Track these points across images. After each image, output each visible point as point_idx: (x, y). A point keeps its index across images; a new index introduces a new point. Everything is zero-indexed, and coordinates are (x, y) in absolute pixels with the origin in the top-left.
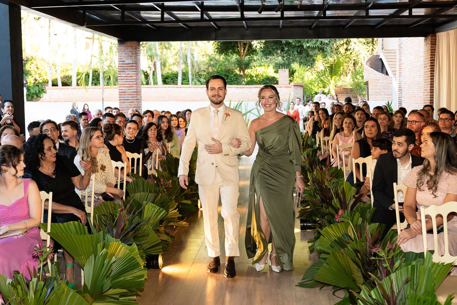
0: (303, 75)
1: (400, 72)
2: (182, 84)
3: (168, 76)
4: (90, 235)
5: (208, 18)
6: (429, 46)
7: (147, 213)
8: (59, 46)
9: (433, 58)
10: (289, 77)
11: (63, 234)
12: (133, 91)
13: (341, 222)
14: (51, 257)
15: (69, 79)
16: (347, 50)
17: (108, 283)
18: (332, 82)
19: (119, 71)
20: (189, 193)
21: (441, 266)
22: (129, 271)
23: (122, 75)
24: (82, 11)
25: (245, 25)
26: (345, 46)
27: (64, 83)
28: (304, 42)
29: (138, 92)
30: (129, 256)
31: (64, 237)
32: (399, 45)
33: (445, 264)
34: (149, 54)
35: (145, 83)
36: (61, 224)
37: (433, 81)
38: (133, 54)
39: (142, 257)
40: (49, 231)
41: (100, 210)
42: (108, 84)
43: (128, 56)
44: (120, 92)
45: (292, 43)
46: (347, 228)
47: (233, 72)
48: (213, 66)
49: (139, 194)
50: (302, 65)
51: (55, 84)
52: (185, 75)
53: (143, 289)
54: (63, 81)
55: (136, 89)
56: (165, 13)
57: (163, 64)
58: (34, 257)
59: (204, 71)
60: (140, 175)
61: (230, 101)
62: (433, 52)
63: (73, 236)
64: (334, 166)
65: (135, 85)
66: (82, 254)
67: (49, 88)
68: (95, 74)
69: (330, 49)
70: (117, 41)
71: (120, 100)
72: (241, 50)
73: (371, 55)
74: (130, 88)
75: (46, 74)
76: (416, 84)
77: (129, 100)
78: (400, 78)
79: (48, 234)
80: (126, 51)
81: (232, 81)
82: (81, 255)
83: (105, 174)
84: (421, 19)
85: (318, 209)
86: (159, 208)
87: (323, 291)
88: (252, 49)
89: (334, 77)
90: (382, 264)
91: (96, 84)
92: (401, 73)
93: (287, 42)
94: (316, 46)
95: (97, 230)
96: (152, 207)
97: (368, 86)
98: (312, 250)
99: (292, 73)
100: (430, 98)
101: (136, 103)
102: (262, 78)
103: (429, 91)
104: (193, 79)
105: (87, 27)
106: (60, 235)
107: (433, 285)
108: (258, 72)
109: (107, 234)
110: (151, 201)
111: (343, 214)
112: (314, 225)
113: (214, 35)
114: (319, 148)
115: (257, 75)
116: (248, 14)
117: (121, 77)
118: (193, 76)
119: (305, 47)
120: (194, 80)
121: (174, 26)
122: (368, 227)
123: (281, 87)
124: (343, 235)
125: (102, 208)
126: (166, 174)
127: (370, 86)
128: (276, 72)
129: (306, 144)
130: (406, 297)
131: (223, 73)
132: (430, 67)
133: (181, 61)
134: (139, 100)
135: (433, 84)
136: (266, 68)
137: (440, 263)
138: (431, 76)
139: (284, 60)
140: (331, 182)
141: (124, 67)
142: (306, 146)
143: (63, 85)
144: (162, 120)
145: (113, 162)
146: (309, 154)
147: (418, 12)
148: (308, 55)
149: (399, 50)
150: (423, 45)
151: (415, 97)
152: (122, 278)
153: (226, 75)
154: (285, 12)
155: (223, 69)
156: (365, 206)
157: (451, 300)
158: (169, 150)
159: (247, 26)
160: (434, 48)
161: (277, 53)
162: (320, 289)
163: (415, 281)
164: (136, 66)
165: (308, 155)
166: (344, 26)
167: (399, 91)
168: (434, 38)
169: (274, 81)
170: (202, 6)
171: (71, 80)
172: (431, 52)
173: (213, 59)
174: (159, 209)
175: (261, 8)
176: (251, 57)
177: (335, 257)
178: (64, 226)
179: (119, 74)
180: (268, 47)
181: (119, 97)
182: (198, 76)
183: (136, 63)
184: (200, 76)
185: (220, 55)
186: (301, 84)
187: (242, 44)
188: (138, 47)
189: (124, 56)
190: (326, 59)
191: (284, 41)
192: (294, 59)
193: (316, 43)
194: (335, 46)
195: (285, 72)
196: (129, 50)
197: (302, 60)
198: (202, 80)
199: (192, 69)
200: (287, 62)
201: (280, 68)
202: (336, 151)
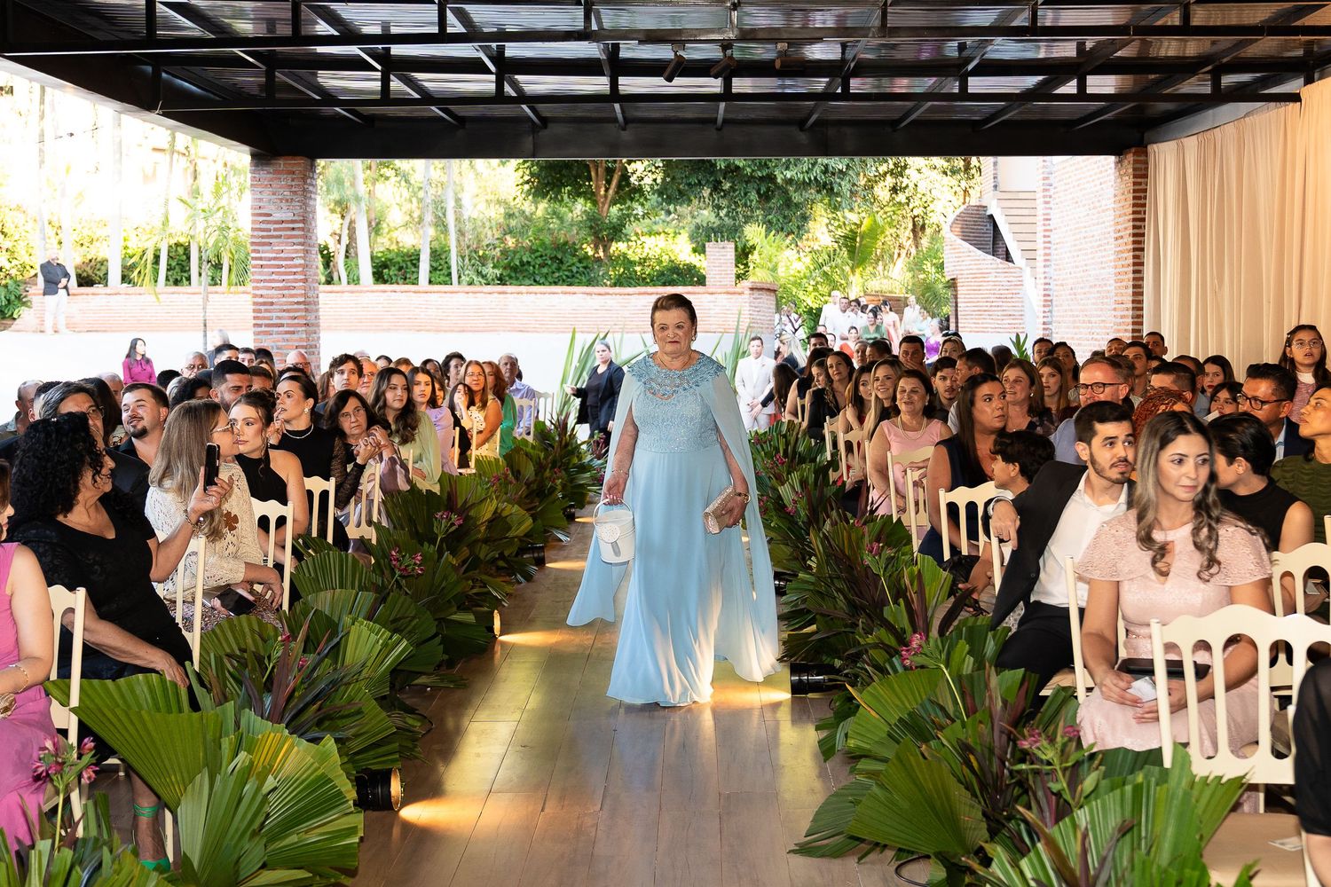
0: (774, 260)
1: (1047, 251)
2: (430, 282)
3: (391, 260)
4: (196, 715)
5: (514, 94)
6: (1129, 180)
7: (356, 649)
8: (68, 171)
9: (1139, 213)
10: (736, 265)
11: (118, 712)
12: (296, 300)
13: (916, 667)
14: (89, 778)
15: (98, 266)
16: (894, 190)
17: (255, 852)
18: (856, 280)
19: (253, 244)
20: (470, 593)
21: (1212, 786)
22: (312, 818)
23: (263, 255)
24: (149, 69)
25: (620, 116)
26: (890, 181)
27: (83, 278)
28: (776, 166)
29: (309, 305)
30: (312, 773)
31: (120, 720)
32: (1045, 179)
33: (1224, 780)
34: (335, 196)
35: (323, 279)
36: (109, 682)
37: (1142, 279)
38: (295, 193)
39: (348, 775)
40: (75, 702)
41: (219, 641)
42: (215, 282)
43: (281, 200)
44: (255, 304)
45: (744, 169)
46: (933, 686)
47: (576, 250)
48: (518, 233)
49: (329, 594)
50: (773, 232)
52: (438, 256)
53: (357, 868)
54: (80, 272)
55: (305, 295)
56: (392, 77)
57: (374, 224)
58: (37, 778)
59: (493, 247)
60: (330, 539)
61: (574, 332)
62: (1140, 198)
63: (146, 717)
64: (880, 512)
65: (302, 284)
66: (172, 768)
68: (176, 251)
69: (848, 186)
70: (249, 158)
71: (255, 325)
72: (598, 188)
73: (963, 207)
74: (286, 292)
75: (30, 250)
76: (1091, 287)
77: (282, 325)
78: (1047, 270)
79: (73, 710)
80: (275, 183)
81: (573, 276)
82: (171, 772)
83: (234, 540)
84: (1108, 107)
85: (840, 633)
86: (388, 634)
87: (867, 866)
88: (629, 184)
89: (860, 268)
90: (1044, 783)
91: (176, 283)
92: (1049, 254)
93: (728, 166)
94: (810, 179)
95: (217, 700)
96: (372, 631)
97: (956, 291)
98: (826, 750)
99: (743, 254)
100: (1134, 323)
101: (304, 336)
102: (657, 268)
103: (1130, 305)
104: (462, 270)
105: (164, 115)
106: (109, 715)
107: (1197, 837)
108: (646, 250)
109: (247, 710)
110: (364, 612)
111: (924, 645)
112: (830, 680)
113: (528, 142)
114: (834, 464)
115: (645, 259)
116: (631, 85)
117: (261, 259)
119: (779, 180)
120: (466, 272)
121: (416, 114)
122: (994, 680)
123: (712, 292)
124: (923, 705)
125: (225, 635)
126: (402, 536)
127: (961, 290)
128: (700, 250)
129: (794, 451)
130: (1120, 874)
131: (548, 252)
132: (1132, 239)
133: (429, 218)
134: (311, 327)
135: (1140, 287)
136: (670, 239)
137: (1211, 778)
138: (1134, 264)
139: (720, 218)
140: (880, 558)
141: (269, 230)
142: (793, 458)
143: (80, 285)
144: (389, 380)
146: (807, 480)
147: (1103, 84)
148: (788, 203)
149: (1045, 190)
150: (1113, 177)
151: (1090, 322)
152: (293, 838)
153: (556, 258)
154: (734, 80)
155: (547, 242)
156: (978, 624)
157: (1251, 878)
159: (624, 117)
160: (1143, 187)
161: (701, 198)
162: (860, 859)
163: (1143, 829)
164: (302, 229)
165: (803, 483)
166: (894, 123)
167: (1044, 306)
168: (1142, 158)
169: (693, 276)
170: (498, 58)
171: (103, 268)
172: (1134, 198)
173: (516, 214)
174: (391, 638)
175: (672, 65)
176: (628, 209)
177: (904, 765)
178: (118, 688)
179: (254, 251)
180: (673, 178)
181: (255, 318)
182: (476, 259)
183: (304, 221)
184: (483, 260)
185: (536, 203)
186: (768, 286)
187: (602, 170)
188: (311, 175)
189: (269, 201)
190: (839, 215)
191: (721, 164)
192: (749, 213)
193: (809, 170)
194: (863, 181)
195: (723, 252)
196: (284, 183)
197: (771, 218)
198: (490, 270)
199: (460, 242)
200: (728, 223)
201: (709, 238)
202: (883, 472)
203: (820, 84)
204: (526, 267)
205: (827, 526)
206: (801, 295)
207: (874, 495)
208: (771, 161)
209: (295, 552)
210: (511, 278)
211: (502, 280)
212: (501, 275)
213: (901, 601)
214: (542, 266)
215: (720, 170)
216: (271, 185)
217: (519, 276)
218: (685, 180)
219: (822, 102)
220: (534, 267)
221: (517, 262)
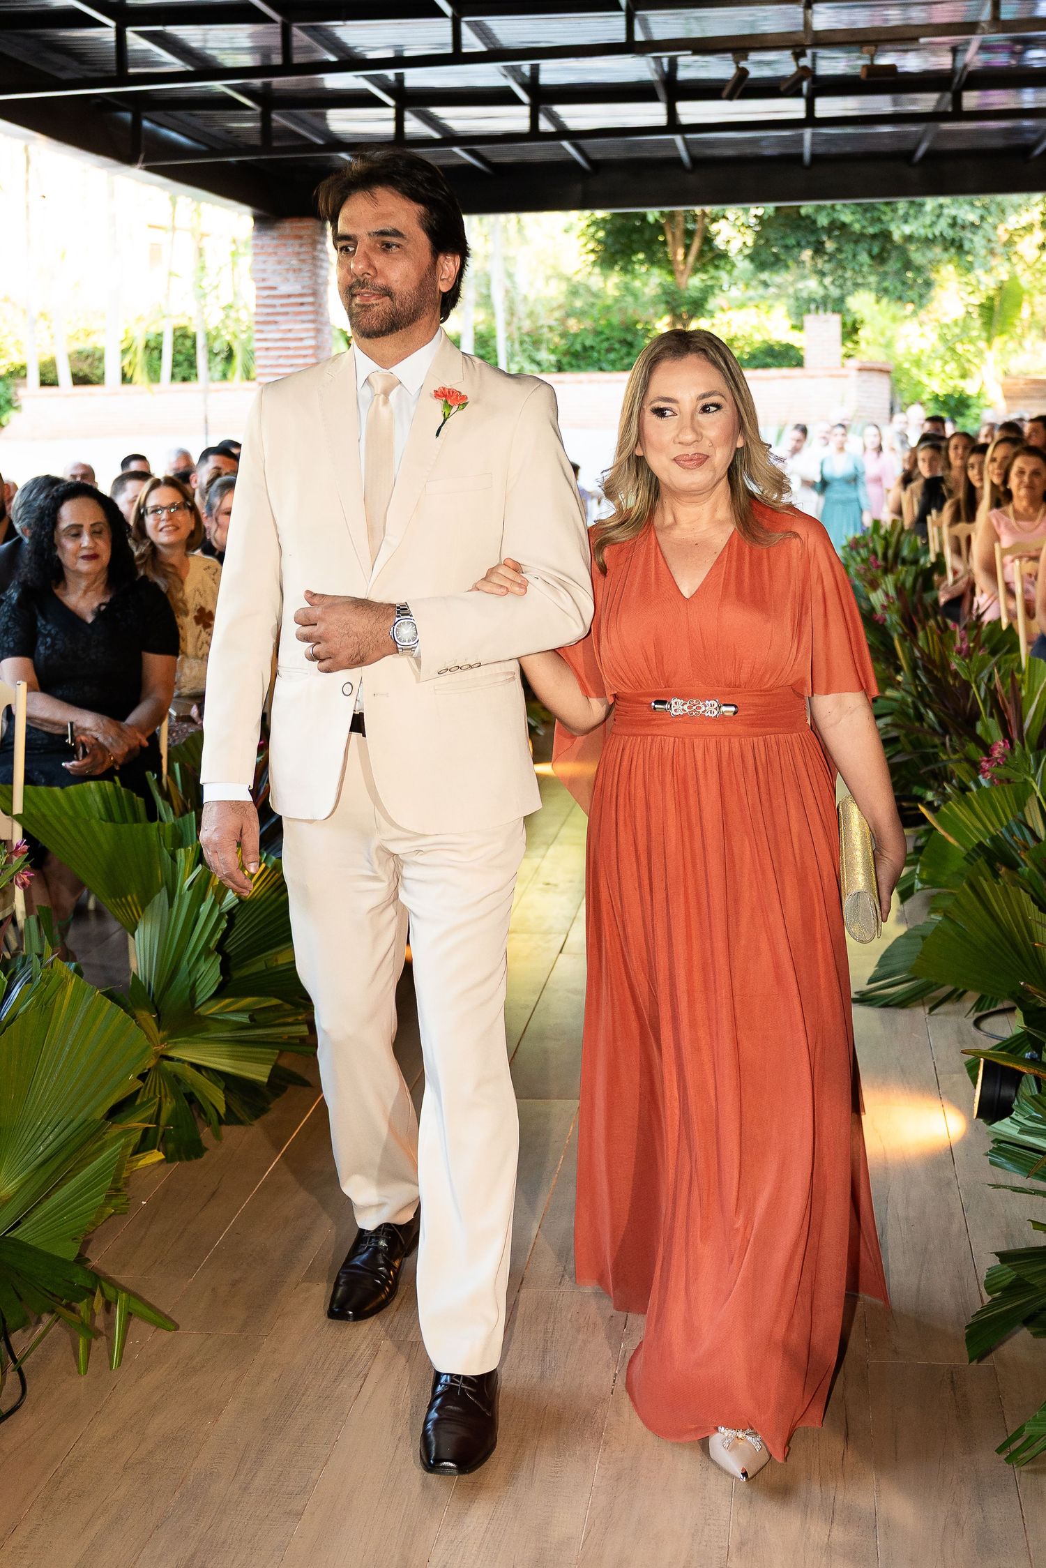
0: (888, 334)
4: (152, 826)
5: (552, 129)
8: (63, 257)
10: (843, 344)
11: (65, 821)
13: (999, 782)
15: (96, 363)
17: (211, 977)
18: (992, 355)
19: (257, 323)
23: (268, 336)
24: (127, 116)
25: (683, 152)
27: (80, 377)
28: (892, 220)
31: (68, 831)
38: (303, 261)
40: (18, 809)
42: (224, 376)
43: (288, 270)
45: (850, 225)
46: (1021, 804)
47: (648, 331)
48: (581, 314)
50: (886, 300)
51: (48, 381)
52: (485, 343)
54: (75, 371)
56: (407, 115)
59: (551, 328)
63: (96, 827)
64: (987, 618)
67: (30, 392)
68: (183, 344)
69: (984, 242)
70: (251, 220)
72: (675, 254)
75: (20, 346)
79: (16, 819)
80: (281, 251)
83: (209, 638)
87: (939, 1018)
88: (712, 248)
89: (998, 341)
91: (185, 379)
94: (933, 234)
95: (177, 811)
98: (905, 890)
99: (851, 331)
102: (748, 350)
104: (510, 356)
105: (148, 169)
106: (55, 824)
108: (735, 327)
111: (1009, 754)
113: (577, 191)
114: (939, 565)
116: (690, 112)
117: (265, 340)
118: (513, 342)
119: (895, 237)
120: (517, 359)
123: (812, 377)
124: (1009, 829)
131: (616, 334)
133: (471, 295)
136: (763, 315)
139: (825, 287)
140: (971, 660)
141: (274, 306)
142: (894, 560)
143: (75, 383)
146: (903, 584)
148: (908, 265)
153: (625, 340)
154: (818, 100)
155: (615, 321)
159: (692, 158)
161: (800, 263)
162: (931, 1009)
164: (312, 304)
165: (900, 589)
166: (1026, 152)
169: (791, 358)
170: (532, 85)
171: (100, 364)
173: (581, 291)
175: (732, 84)
176: (712, 278)
179: (257, 331)
180: (767, 241)
182: (528, 343)
183: (315, 294)
184: (536, 343)
185: (606, 277)
186: (879, 366)
187: (679, 233)
188: (322, 239)
189: (274, 271)
190: (971, 277)
191: (823, 221)
192: (860, 280)
193: (933, 224)
194: (1002, 234)
195: (826, 326)
196: (290, 250)
197: (886, 284)
198: (544, 356)
199: (509, 324)
200: (835, 292)
201: (809, 311)
202: (991, 570)
203: (926, 102)
204: (589, 353)
206: (924, 378)
207: (981, 598)
208: (885, 213)
210: (571, 366)
211: (561, 367)
212: (559, 361)
214: (609, 350)
215: (823, 227)
216: (275, 253)
217: (582, 363)
218: (780, 242)
219: (931, 125)
220: (599, 352)
221: (578, 347)
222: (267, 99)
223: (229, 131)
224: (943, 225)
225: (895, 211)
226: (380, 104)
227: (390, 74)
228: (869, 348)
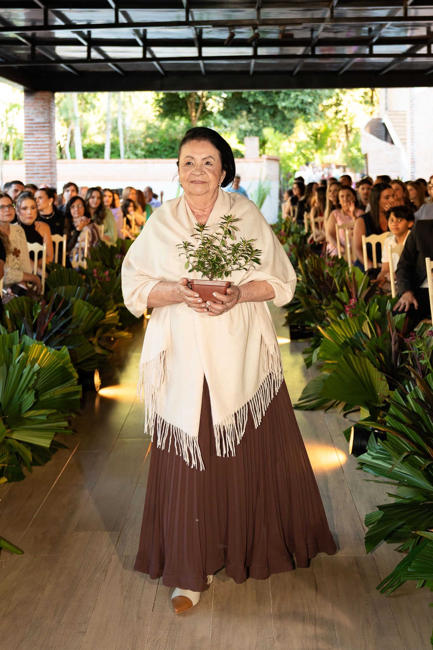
0: (278, 145)
1: (412, 137)
2: (110, 157)
3: (91, 149)
5: (151, 57)
12: (46, 161)
16: (336, 112)
18: (317, 156)
19: (25, 134)
22: (58, 386)
23: (30, 139)
26: (334, 109)
28: (278, 100)
29: (52, 164)
30: (57, 365)
34: (64, 117)
35: (59, 156)
38: (45, 109)
42: (5, 159)
43: (39, 113)
44: (26, 163)
45: (262, 102)
46: (361, 324)
48: (152, 136)
49: (64, 287)
50: (277, 132)
52: (114, 146)
56: (93, 50)
57: (83, 131)
59: (141, 141)
60: (64, 265)
64: (332, 254)
65: (47, 154)
69: (314, 110)
70: (23, 91)
71: (26, 174)
72: (192, 112)
73: (370, 119)
74: (41, 157)
77: (38, 173)
78: (412, 146)
80: (36, 104)
83: (18, 262)
86: (92, 307)
87: (329, 413)
88: (206, 111)
89: (320, 150)
92: (413, 139)
94: (294, 106)
95: (10, 330)
96: (85, 305)
97: (367, 160)
98: (308, 363)
99: (263, 143)
104: (126, 152)
109: (25, 335)
110: (80, 296)
111: (356, 304)
113: (158, 83)
116: (207, 52)
117: (28, 141)
118: (127, 147)
119: (279, 107)
120: (128, 153)
122: (391, 320)
123: (248, 162)
124: (355, 334)
126: (99, 264)
127: (370, 159)
128: (241, 141)
129: (289, 231)
131: (167, 144)
133: (110, 127)
134: (53, 174)
139: (252, 126)
140: (334, 268)
141: (32, 127)
145: (29, 244)
148: (284, 118)
149: (411, 107)
152: (48, 396)
154: (259, 48)
155: (167, 139)
156: (383, 297)
158: (102, 235)
159: (206, 71)
161: (242, 117)
162: (325, 411)
164: (48, 126)
165: (294, 243)
166: (336, 73)
169: (239, 155)
170: (144, 38)
173: (152, 127)
174: (94, 309)
176: (206, 122)
177: (347, 361)
179: (25, 137)
180: (229, 107)
181: (26, 170)
182: (133, 147)
183: (50, 122)
184: (136, 147)
185: (162, 121)
186: (274, 158)
187: (193, 104)
188: (52, 100)
189: (33, 113)
190: (309, 124)
191: (251, 100)
192: (265, 124)
193: (294, 102)
194: (320, 108)
195: (253, 142)
196: (39, 104)
197: (276, 125)
198: (139, 152)
199: (124, 139)
200: (256, 129)
201: (246, 135)
202: (333, 235)
203: (300, 50)
204: (157, 151)
205: (307, 262)
206: (291, 164)
207: (329, 247)
208: (275, 98)
209: (47, 270)
210: (150, 156)
211: (145, 157)
212: (145, 154)
213: (345, 289)
214: (165, 150)
215: (251, 103)
216: (33, 106)
217: (154, 156)
218: (234, 108)
219: (302, 59)
220: (161, 151)
221: (152, 149)
222: (34, 41)
223: (16, 55)
224: (298, 103)
225: (279, 97)
226: (82, 44)
227: (85, 31)
228: (270, 151)
